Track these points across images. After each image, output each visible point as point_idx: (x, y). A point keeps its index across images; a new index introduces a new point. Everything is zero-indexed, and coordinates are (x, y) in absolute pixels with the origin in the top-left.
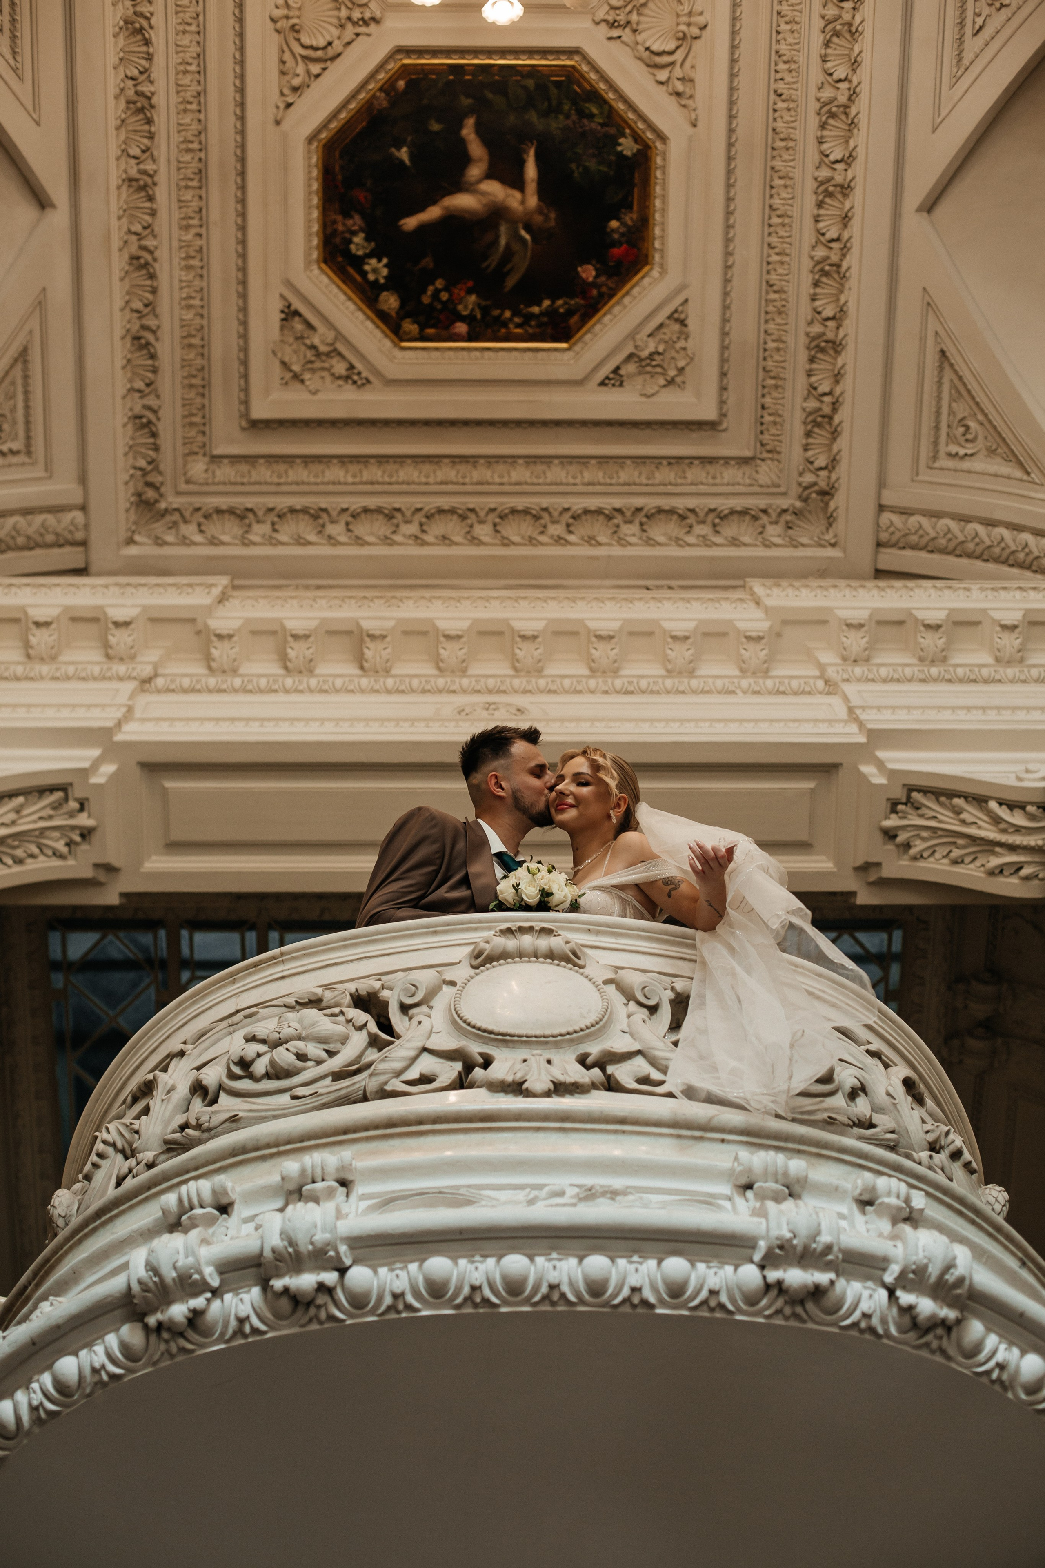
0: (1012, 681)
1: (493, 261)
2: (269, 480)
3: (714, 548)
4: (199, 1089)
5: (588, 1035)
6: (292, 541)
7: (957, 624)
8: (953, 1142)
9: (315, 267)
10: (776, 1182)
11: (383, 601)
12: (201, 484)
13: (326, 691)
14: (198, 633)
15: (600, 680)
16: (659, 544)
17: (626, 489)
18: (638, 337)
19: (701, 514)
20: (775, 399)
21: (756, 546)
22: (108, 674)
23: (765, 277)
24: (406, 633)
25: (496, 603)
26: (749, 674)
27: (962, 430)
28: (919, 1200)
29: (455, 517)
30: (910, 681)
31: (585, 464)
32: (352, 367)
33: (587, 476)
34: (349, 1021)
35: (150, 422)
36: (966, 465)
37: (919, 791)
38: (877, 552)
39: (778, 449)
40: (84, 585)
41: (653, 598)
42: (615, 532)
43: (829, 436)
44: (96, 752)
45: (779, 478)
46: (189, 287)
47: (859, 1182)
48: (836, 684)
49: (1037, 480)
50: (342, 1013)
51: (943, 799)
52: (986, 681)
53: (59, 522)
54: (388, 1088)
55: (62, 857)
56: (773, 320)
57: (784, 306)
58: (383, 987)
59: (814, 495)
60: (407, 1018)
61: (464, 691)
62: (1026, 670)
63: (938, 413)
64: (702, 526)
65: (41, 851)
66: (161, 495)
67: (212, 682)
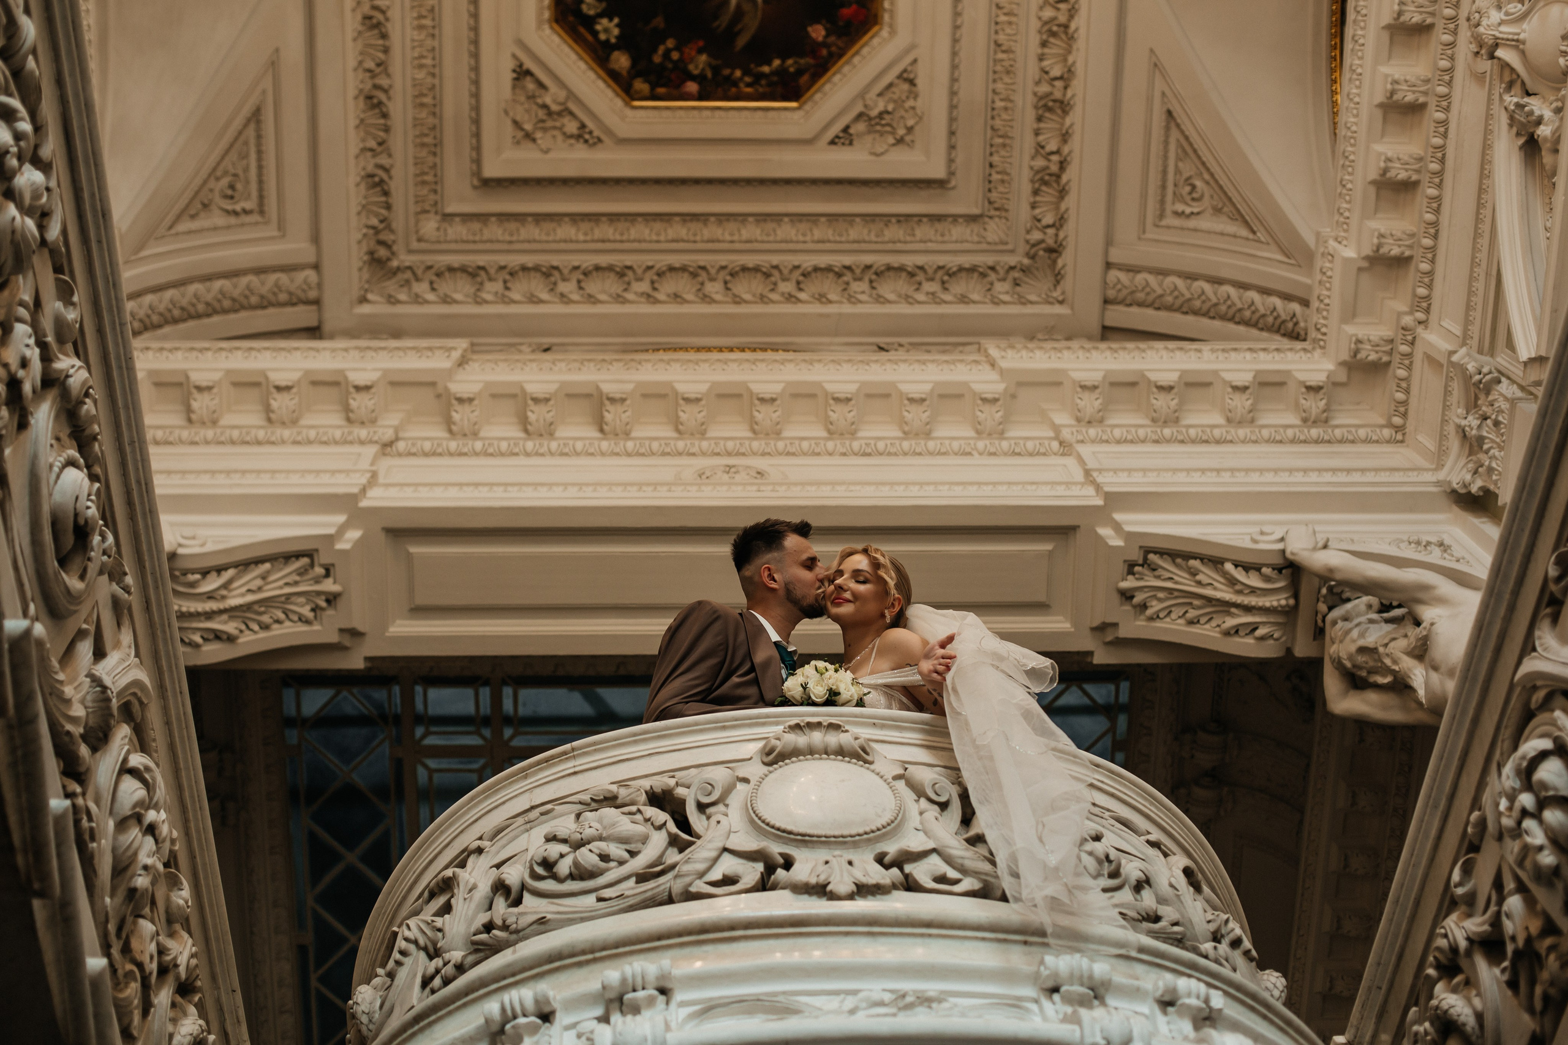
0: (1243, 442)
1: (724, 21)
2: (501, 238)
3: (944, 306)
4: (500, 887)
5: (884, 835)
6: (523, 299)
7: (1189, 385)
8: (1233, 930)
9: (546, 27)
10: (1082, 985)
11: (621, 364)
12: (433, 242)
13: (566, 454)
14: (439, 396)
15: (838, 442)
16: (889, 302)
17: (855, 246)
18: (868, 96)
19: (930, 271)
20: (1003, 157)
21: (985, 303)
22: (350, 438)
23: (993, 37)
24: (645, 396)
25: (734, 366)
26: (984, 435)
27: (1188, 189)
28: (1218, 1000)
29: (686, 275)
30: (1143, 441)
31: (815, 223)
32: (583, 126)
33: (817, 234)
34: (647, 820)
35: (382, 181)
36: (1192, 223)
37: (1155, 553)
38: (1104, 310)
39: (1006, 207)
40: (324, 349)
41: (890, 360)
42: (845, 289)
43: (1057, 194)
44: (341, 518)
45: (1007, 235)
46: (421, 46)
47: (1161, 984)
48: (1071, 445)
49: (1263, 239)
50: (639, 811)
51: (1179, 560)
52: (1218, 442)
53: (292, 281)
54: (693, 889)
55: (308, 622)
56: (1001, 79)
57: (1011, 66)
58: (677, 784)
59: (1041, 253)
60: (704, 817)
61: (704, 454)
62: (1257, 430)
63: (1165, 172)
64: (931, 283)
65: (287, 616)
66: (393, 253)
67: (453, 445)
